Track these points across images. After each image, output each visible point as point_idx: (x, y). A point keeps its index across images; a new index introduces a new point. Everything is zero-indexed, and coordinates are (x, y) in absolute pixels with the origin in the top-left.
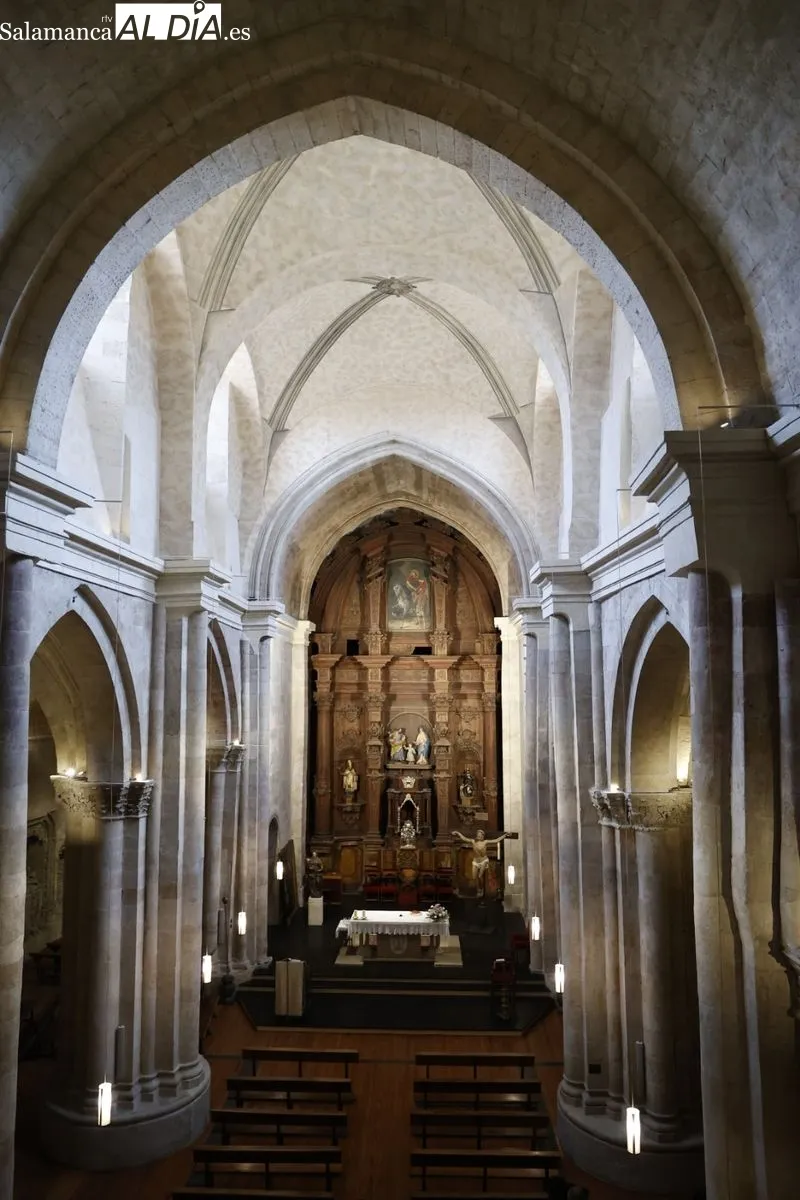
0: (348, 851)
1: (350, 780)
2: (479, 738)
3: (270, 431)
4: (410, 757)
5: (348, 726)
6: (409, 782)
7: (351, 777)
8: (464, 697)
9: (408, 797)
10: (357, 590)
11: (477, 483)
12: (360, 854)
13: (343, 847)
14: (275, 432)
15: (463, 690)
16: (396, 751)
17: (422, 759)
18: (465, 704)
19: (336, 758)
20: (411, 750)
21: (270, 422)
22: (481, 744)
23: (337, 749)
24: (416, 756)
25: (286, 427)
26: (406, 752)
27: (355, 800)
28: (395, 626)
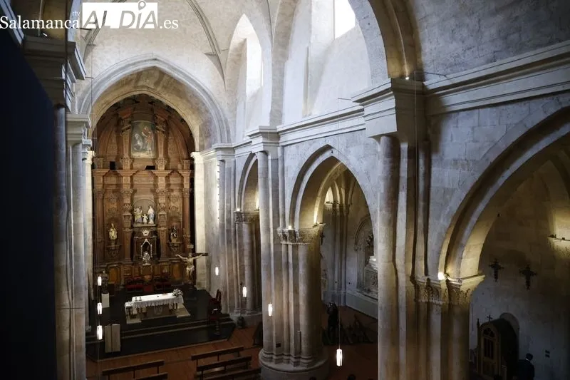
0: (113, 269)
1: (113, 234)
2: (180, 210)
3: (85, 44)
4: (145, 221)
5: (111, 206)
6: (146, 233)
7: (113, 232)
8: (172, 190)
9: (146, 240)
10: (115, 136)
11: (198, 85)
12: (119, 270)
13: (111, 268)
14: (88, 45)
15: (172, 187)
16: (138, 218)
17: (151, 222)
18: (172, 194)
19: (106, 222)
20: (145, 217)
21: (86, 39)
22: (181, 213)
23: (106, 218)
24: (148, 220)
25: (94, 43)
26: (143, 218)
27: (116, 244)
28: (136, 155)
